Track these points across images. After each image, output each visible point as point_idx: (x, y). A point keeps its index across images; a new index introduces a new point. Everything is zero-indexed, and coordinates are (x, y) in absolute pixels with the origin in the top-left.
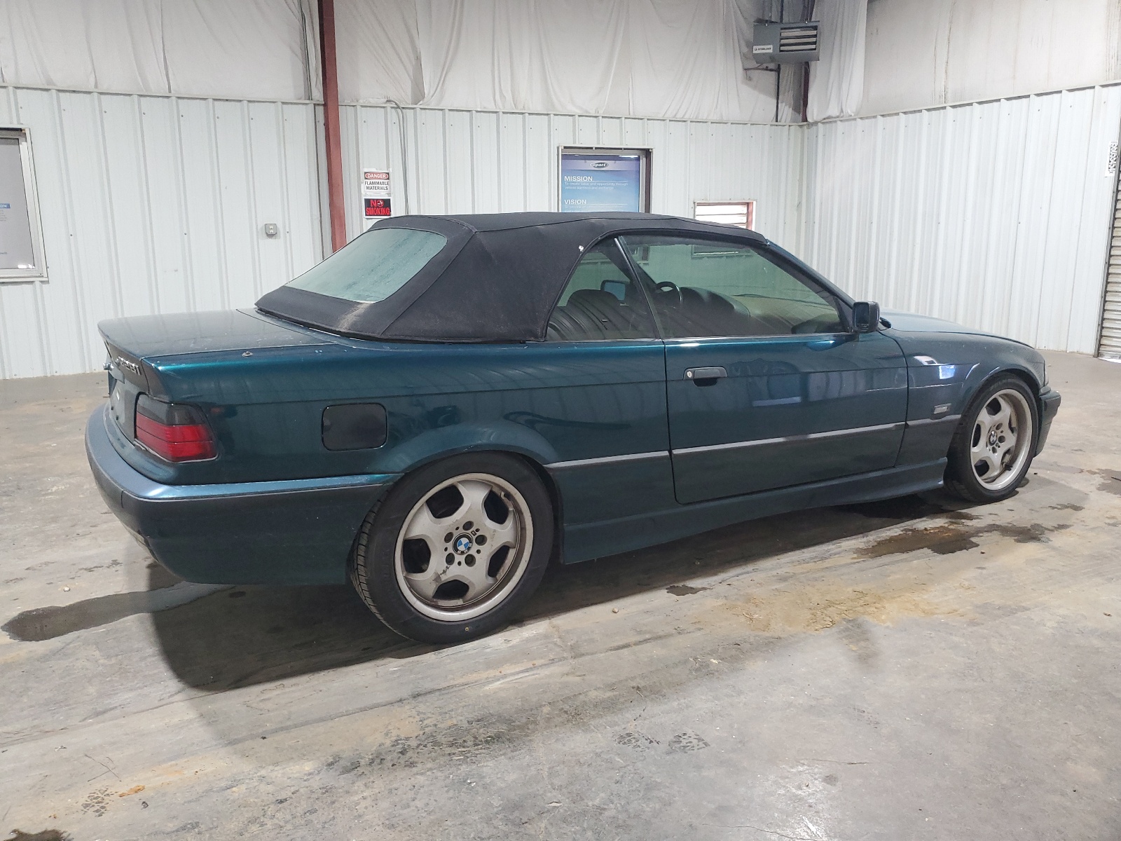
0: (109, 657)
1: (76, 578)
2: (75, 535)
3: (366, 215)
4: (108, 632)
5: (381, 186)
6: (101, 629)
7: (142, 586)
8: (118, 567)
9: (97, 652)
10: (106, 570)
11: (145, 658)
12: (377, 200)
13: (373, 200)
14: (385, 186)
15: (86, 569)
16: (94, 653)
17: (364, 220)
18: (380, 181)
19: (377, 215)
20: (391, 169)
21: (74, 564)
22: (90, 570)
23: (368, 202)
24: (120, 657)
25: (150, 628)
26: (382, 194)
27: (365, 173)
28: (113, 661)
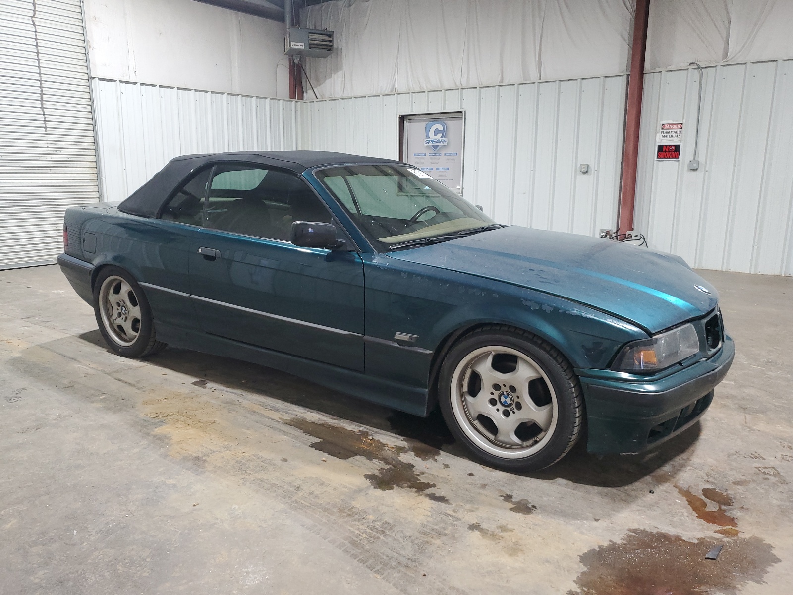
3: (658, 158)
5: (675, 134)
12: (669, 146)
13: (666, 146)
14: (678, 134)
17: (655, 162)
18: (674, 130)
19: (667, 158)
20: (684, 120)
23: (661, 148)
26: (674, 141)
27: (663, 125)
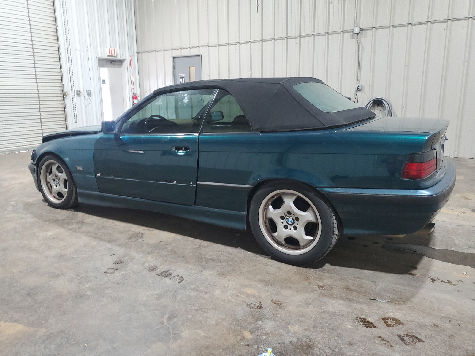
0: (452, 238)
1: (458, 280)
2: (453, 322)
4: (450, 246)
6: (452, 249)
7: (425, 260)
8: (433, 276)
9: (456, 241)
10: (440, 277)
11: (439, 233)
15: (452, 284)
16: (457, 241)
21: (458, 291)
22: (449, 282)
24: (448, 237)
25: (432, 242)
28: (451, 236)
